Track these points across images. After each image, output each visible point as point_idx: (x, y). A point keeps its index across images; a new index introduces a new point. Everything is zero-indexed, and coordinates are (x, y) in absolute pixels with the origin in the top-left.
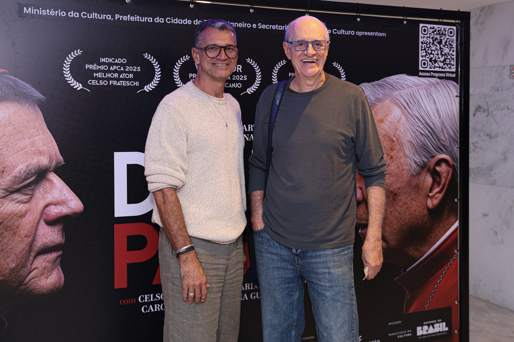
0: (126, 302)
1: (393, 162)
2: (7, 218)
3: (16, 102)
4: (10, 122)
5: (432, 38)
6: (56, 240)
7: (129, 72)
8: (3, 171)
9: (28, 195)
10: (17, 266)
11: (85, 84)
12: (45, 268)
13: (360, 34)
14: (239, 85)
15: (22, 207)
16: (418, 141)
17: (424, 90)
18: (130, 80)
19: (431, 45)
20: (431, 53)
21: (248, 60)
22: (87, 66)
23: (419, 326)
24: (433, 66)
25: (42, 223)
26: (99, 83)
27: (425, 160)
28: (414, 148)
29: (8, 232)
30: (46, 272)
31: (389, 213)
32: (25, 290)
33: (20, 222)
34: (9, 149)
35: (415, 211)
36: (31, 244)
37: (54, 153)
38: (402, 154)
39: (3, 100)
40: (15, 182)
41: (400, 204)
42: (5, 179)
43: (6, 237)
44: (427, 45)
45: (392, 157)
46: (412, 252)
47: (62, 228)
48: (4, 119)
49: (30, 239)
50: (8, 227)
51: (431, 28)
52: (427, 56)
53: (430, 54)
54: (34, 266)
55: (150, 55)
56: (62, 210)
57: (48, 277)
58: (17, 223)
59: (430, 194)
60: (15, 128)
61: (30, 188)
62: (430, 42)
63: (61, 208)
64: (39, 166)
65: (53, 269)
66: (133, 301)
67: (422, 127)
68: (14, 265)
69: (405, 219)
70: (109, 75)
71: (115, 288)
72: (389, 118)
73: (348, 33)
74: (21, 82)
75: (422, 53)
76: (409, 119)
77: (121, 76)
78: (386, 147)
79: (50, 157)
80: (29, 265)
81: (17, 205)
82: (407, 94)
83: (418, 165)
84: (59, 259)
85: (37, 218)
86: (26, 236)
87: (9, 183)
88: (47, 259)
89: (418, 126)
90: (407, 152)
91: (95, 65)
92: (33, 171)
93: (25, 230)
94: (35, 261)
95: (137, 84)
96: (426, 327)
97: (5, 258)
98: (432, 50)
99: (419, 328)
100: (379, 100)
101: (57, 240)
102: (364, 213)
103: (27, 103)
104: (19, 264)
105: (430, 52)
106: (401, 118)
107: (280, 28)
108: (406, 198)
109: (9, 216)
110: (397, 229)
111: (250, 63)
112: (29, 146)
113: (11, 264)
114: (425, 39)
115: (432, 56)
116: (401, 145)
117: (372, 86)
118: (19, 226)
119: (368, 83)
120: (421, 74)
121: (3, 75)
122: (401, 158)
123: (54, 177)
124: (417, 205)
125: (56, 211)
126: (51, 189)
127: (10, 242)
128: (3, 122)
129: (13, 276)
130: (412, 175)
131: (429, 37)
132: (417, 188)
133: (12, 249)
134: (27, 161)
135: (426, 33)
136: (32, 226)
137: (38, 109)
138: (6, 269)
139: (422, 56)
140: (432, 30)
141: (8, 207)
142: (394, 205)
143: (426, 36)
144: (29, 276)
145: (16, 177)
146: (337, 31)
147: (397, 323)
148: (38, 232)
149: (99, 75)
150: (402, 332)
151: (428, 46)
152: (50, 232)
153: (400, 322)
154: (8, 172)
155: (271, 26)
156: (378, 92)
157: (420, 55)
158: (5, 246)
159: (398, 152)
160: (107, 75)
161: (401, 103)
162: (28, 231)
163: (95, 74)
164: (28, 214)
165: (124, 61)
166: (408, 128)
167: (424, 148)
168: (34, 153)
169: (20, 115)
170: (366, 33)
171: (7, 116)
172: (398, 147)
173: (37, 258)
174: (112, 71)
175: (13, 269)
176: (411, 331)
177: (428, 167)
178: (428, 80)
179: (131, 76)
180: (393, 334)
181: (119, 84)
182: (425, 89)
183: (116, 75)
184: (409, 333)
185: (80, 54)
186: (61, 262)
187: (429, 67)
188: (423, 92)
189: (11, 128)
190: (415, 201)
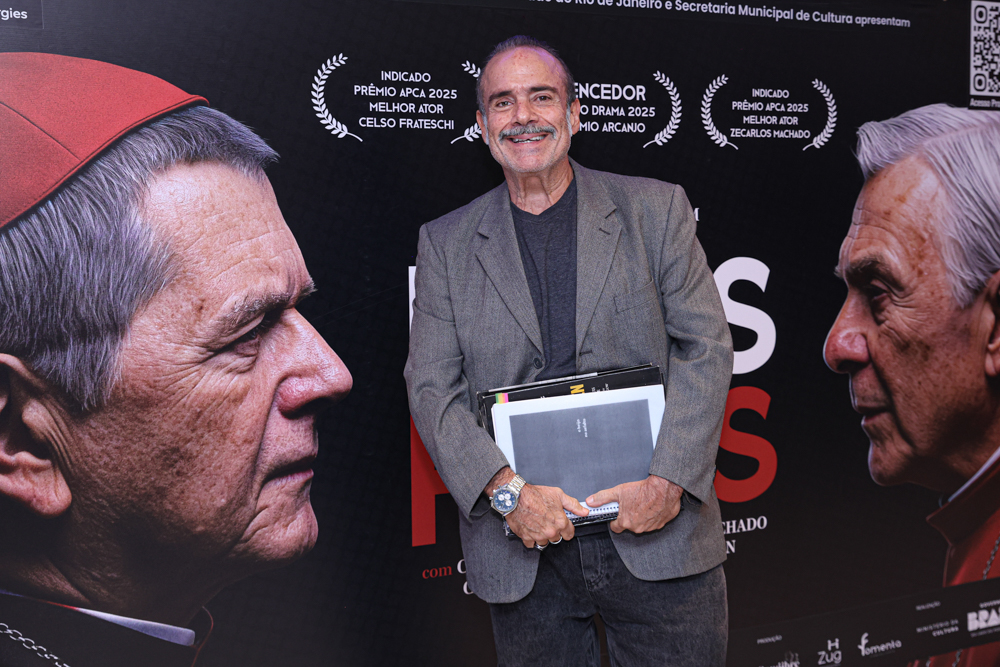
0: (434, 573)
1: (923, 282)
2: (209, 405)
3: (223, 163)
4: (213, 206)
5: (995, 29)
6: (301, 449)
7: (436, 101)
8: (201, 308)
9: (248, 356)
10: (230, 502)
11: (353, 126)
12: (283, 506)
13: (862, 21)
14: (641, 128)
15: (237, 382)
16: (969, 239)
17: (979, 135)
18: (437, 116)
19: (992, 44)
20: (992, 61)
21: (658, 76)
22: (357, 89)
23: (971, 611)
24: (996, 86)
25: (276, 414)
26: (379, 123)
27: (981, 277)
28: (961, 254)
29: (212, 433)
30: (284, 514)
31: (916, 385)
32: (245, 551)
33: (234, 412)
34: (212, 262)
35: (964, 380)
36: (256, 458)
37: (295, 269)
38: (938, 265)
39: (199, 160)
40: (224, 329)
41: (936, 366)
42: (205, 324)
43: (207, 444)
44: (985, 44)
45: (920, 273)
46: (958, 463)
47: (313, 424)
48: (202, 198)
49: (253, 448)
50: (212, 423)
51: (992, 10)
52: (985, 67)
53: (989, 63)
54: (261, 503)
55: (474, 66)
56: (313, 386)
57: (287, 526)
58: (228, 415)
59: (991, 347)
60: (222, 219)
61: (252, 342)
62: (991, 39)
63: (311, 383)
64: (268, 297)
65: (297, 509)
66: (446, 571)
67: (975, 209)
68: (223, 501)
69: (945, 397)
70: (398, 107)
71: (415, 543)
72: (915, 194)
73: (842, 19)
74: (234, 122)
75: (975, 60)
76: (952, 195)
77: (421, 110)
78: (910, 251)
79: (289, 278)
80: (252, 501)
81: (228, 376)
82: (948, 144)
83: (968, 287)
84: (308, 489)
85: (266, 403)
86: (245, 441)
87: (212, 332)
88: (286, 487)
89: (969, 210)
90: (949, 262)
91: (372, 86)
92: (257, 307)
93: (243, 429)
94: (263, 491)
95: (450, 125)
96: (984, 614)
97: (207, 487)
98: (993, 55)
99: (971, 616)
100: (896, 156)
101: (304, 449)
102: (870, 385)
103: (245, 165)
104: (234, 498)
105: (989, 57)
106: (936, 194)
107: (716, 9)
108: (947, 355)
109: (214, 400)
110: (932, 416)
111: (661, 81)
112: (249, 256)
113: (218, 499)
114: (981, 32)
115: (993, 66)
116: (938, 247)
117: (884, 129)
118: (232, 420)
119: (878, 121)
120: (973, 103)
121: (199, 108)
122: (937, 274)
123: (297, 318)
124: (966, 369)
125: (301, 388)
126: (290, 344)
127: (216, 453)
128: (201, 207)
129: (223, 524)
130: (958, 309)
131: (989, 28)
132: (967, 333)
133: (220, 467)
134: (246, 286)
135: (983, 19)
136: (257, 421)
137: (264, 176)
138: (209, 510)
139: (976, 67)
140: (994, 14)
141: (211, 382)
142: (926, 369)
143: (983, 25)
144: (252, 524)
145: (225, 318)
146: (819, 17)
147: (931, 605)
148: (267, 432)
149: (379, 107)
150: (941, 625)
151: (987, 46)
152: (290, 432)
153: (937, 604)
154: (211, 309)
155: (699, 5)
156: (895, 140)
157: (972, 64)
158: (206, 462)
159: (932, 261)
160: (394, 107)
161: (938, 163)
162: (249, 431)
163: (371, 105)
164: (249, 396)
165: (426, 77)
166: (951, 213)
167: (980, 252)
168: (259, 270)
169: (232, 191)
170: (874, 21)
171: (207, 193)
172: (931, 252)
173: (266, 486)
174: (403, 100)
175: (222, 510)
176: (957, 622)
177: (986, 290)
178: (987, 116)
179: (439, 108)
180: (925, 629)
181: (416, 125)
182: (982, 133)
183: (411, 107)
184: (954, 626)
185: (343, 63)
186: (312, 493)
187: (988, 88)
188: (977, 141)
189: (214, 218)
190: (964, 360)
